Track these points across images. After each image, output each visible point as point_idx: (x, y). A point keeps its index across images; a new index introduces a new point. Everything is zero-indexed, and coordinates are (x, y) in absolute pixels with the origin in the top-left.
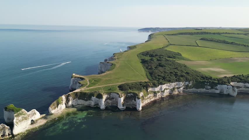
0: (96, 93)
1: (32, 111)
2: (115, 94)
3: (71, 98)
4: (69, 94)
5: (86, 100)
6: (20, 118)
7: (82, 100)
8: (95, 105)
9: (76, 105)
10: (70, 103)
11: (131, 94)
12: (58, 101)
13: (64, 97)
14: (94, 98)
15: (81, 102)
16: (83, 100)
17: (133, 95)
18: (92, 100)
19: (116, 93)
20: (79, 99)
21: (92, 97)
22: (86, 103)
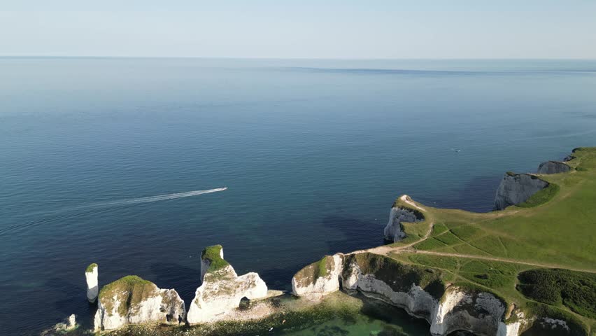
0: (428, 275)
1: (248, 277)
2: (494, 300)
3: (355, 268)
4: (353, 256)
5: (396, 289)
6: (216, 286)
7: (385, 283)
8: (418, 313)
9: (367, 292)
10: (352, 281)
11: (561, 322)
12: (318, 267)
13: (337, 259)
14: (418, 289)
15: (382, 287)
16: (387, 283)
17: (566, 327)
18: (413, 295)
19: (496, 297)
20: (378, 276)
21: (414, 284)
22: (396, 297)
